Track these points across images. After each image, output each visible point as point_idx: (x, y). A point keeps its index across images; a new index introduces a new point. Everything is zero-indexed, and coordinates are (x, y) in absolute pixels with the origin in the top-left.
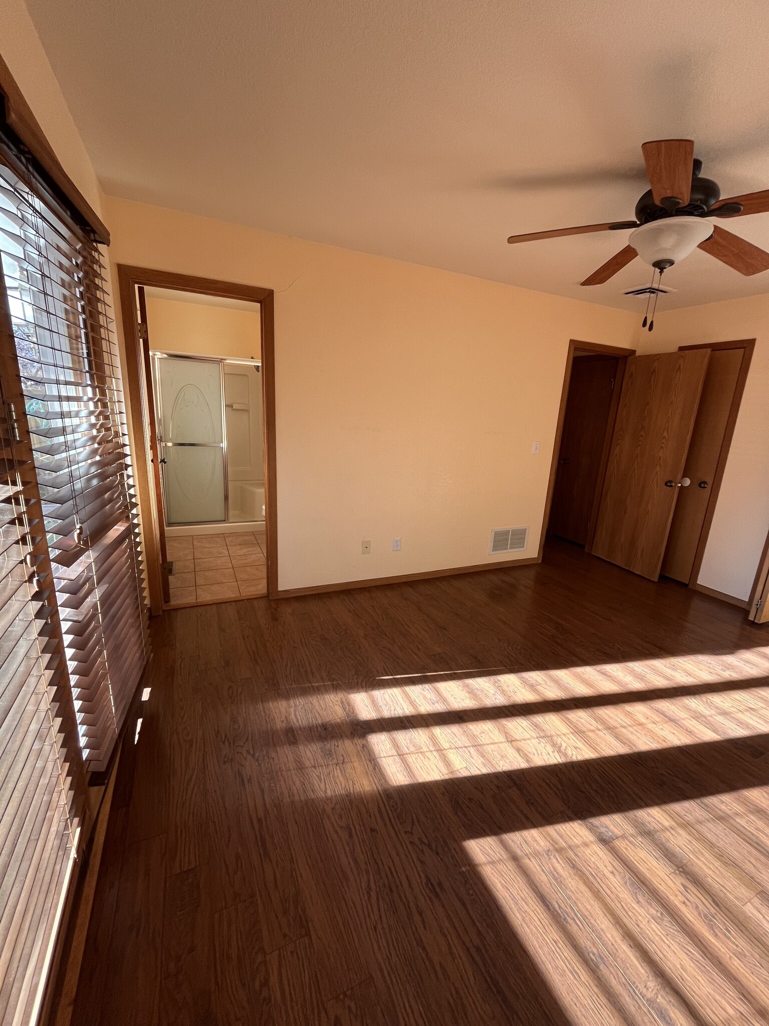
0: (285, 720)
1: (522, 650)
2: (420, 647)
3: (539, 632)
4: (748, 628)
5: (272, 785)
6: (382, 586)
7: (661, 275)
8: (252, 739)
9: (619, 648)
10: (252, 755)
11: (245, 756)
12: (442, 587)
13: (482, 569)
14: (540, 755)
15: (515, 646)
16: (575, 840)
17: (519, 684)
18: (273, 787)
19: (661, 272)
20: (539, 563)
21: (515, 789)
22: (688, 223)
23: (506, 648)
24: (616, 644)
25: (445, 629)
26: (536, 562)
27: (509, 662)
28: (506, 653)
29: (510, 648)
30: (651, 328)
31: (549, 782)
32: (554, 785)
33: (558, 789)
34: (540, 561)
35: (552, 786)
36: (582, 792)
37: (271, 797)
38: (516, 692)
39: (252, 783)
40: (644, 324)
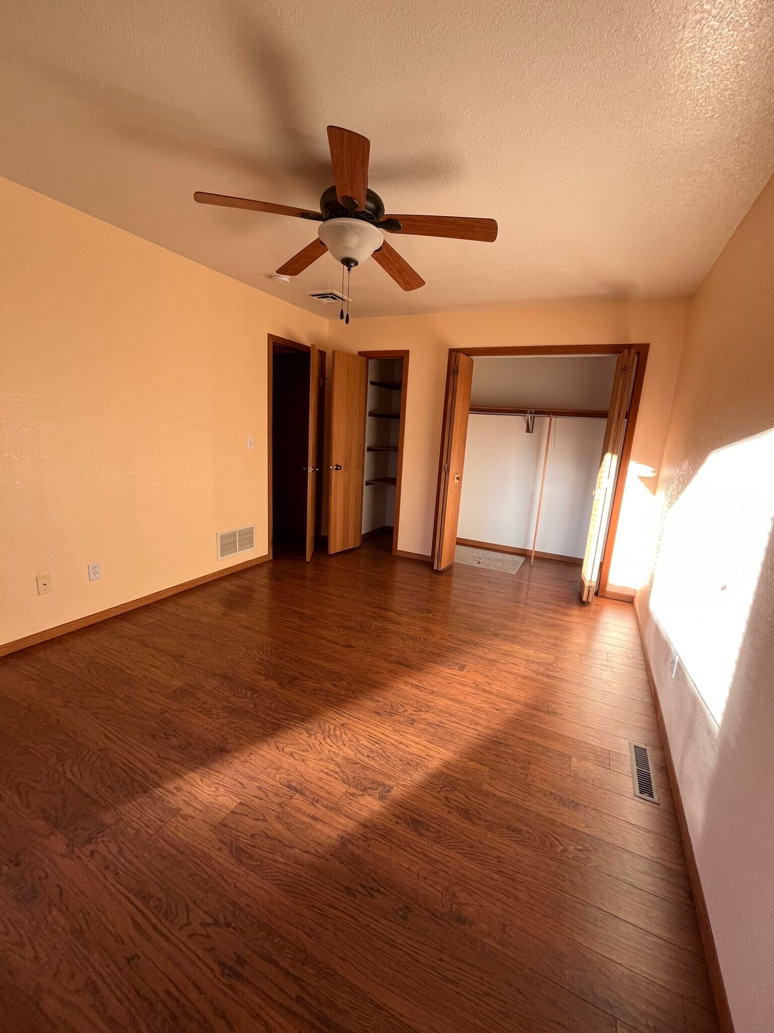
0: (221, 844)
1: (273, 651)
2: (152, 688)
3: (286, 627)
4: (435, 576)
5: (276, 941)
6: (80, 630)
7: (349, 272)
8: (195, 902)
9: (356, 620)
10: (213, 924)
11: (205, 933)
12: (168, 610)
13: (211, 579)
14: (313, 748)
15: (265, 648)
16: (362, 813)
17: (277, 686)
18: (279, 942)
19: (349, 270)
20: (271, 560)
21: (297, 795)
22: (365, 228)
23: (257, 654)
24: (353, 617)
25: (182, 656)
26: (267, 560)
27: (262, 668)
28: (257, 659)
29: (261, 653)
30: (347, 321)
31: (327, 770)
32: (332, 771)
33: (337, 773)
34: (271, 558)
35: (331, 773)
36: (357, 763)
37: (288, 957)
38: (276, 696)
39: (246, 961)
40: (342, 317)
